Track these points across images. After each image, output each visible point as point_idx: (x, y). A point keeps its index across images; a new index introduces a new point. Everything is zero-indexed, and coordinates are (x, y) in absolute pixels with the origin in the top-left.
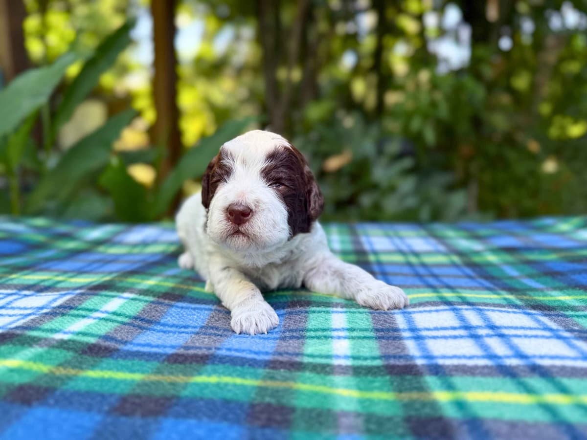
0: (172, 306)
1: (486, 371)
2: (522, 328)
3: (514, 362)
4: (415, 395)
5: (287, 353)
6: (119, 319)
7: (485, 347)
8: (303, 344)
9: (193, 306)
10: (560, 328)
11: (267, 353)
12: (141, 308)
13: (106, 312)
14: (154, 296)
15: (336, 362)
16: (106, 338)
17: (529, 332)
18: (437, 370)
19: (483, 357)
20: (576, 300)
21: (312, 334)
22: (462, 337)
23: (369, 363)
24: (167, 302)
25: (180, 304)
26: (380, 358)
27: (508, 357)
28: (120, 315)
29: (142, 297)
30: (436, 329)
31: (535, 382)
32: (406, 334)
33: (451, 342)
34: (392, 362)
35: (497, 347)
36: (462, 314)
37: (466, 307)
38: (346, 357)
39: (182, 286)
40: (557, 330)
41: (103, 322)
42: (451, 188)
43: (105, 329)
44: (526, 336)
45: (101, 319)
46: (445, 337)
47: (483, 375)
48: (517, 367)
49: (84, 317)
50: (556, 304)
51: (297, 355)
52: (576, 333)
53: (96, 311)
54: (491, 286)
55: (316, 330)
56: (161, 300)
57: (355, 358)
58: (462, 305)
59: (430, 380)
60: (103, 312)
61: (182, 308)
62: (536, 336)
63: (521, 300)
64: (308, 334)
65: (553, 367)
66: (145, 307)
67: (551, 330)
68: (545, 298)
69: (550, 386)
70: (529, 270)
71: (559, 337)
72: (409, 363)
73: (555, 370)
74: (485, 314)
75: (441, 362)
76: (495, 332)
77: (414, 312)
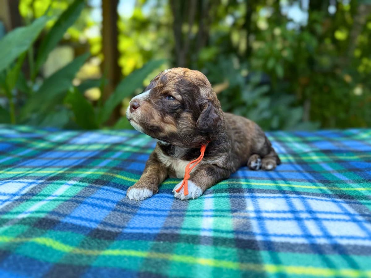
0: (100, 188)
1: (302, 248)
2: (331, 213)
3: (322, 241)
4: (252, 266)
5: (171, 228)
6: (64, 198)
7: (304, 228)
8: (182, 220)
9: (115, 190)
10: (356, 213)
11: (157, 228)
12: (79, 191)
13: (56, 196)
14: (89, 182)
15: (203, 234)
16: (53, 213)
17: (335, 217)
18: (270, 246)
19: (302, 236)
20: (368, 191)
21: (190, 213)
22: (289, 219)
23: (224, 235)
24: (97, 186)
25: (106, 187)
26: (233, 232)
27: (318, 237)
28: (64, 196)
29: (81, 184)
31: (335, 258)
32: (252, 215)
33: (282, 223)
34: (241, 236)
35: (312, 228)
36: (291, 201)
37: (294, 195)
38: (210, 230)
39: (109, 174)
40: (354, 215)
41: (53, 202)
42: (293, 105)
43: (52, 206)
44: (332, 220)
45: (51, 200)
46: (278, 219)
47: (301, 251)
48: (324, 245)
49: (40, 200)
50: (354, 194)
51: (177, 228)
52: (366, 217)
53: (49, 195)
54: (312, 178)
55: (193, 211)
56: (94, 185)
57: (216, 231)
58: (292, 194)
59: (264, 254)
60: (53, 196)
61: (107, 190)
62: (339, 220)
63: (332, 190)
64: (188, 213)
65: (349, 245)
66: (82, 190)
67: (349, 214)
68: (347, 189)
69: (345, 262)
70: (339, 167)
71: (355, 221)
72: (251, 238)
73: (349, 248)
74: (306, 202)
75: (273, 239)
76: (312, 216)
77: (259, 197)
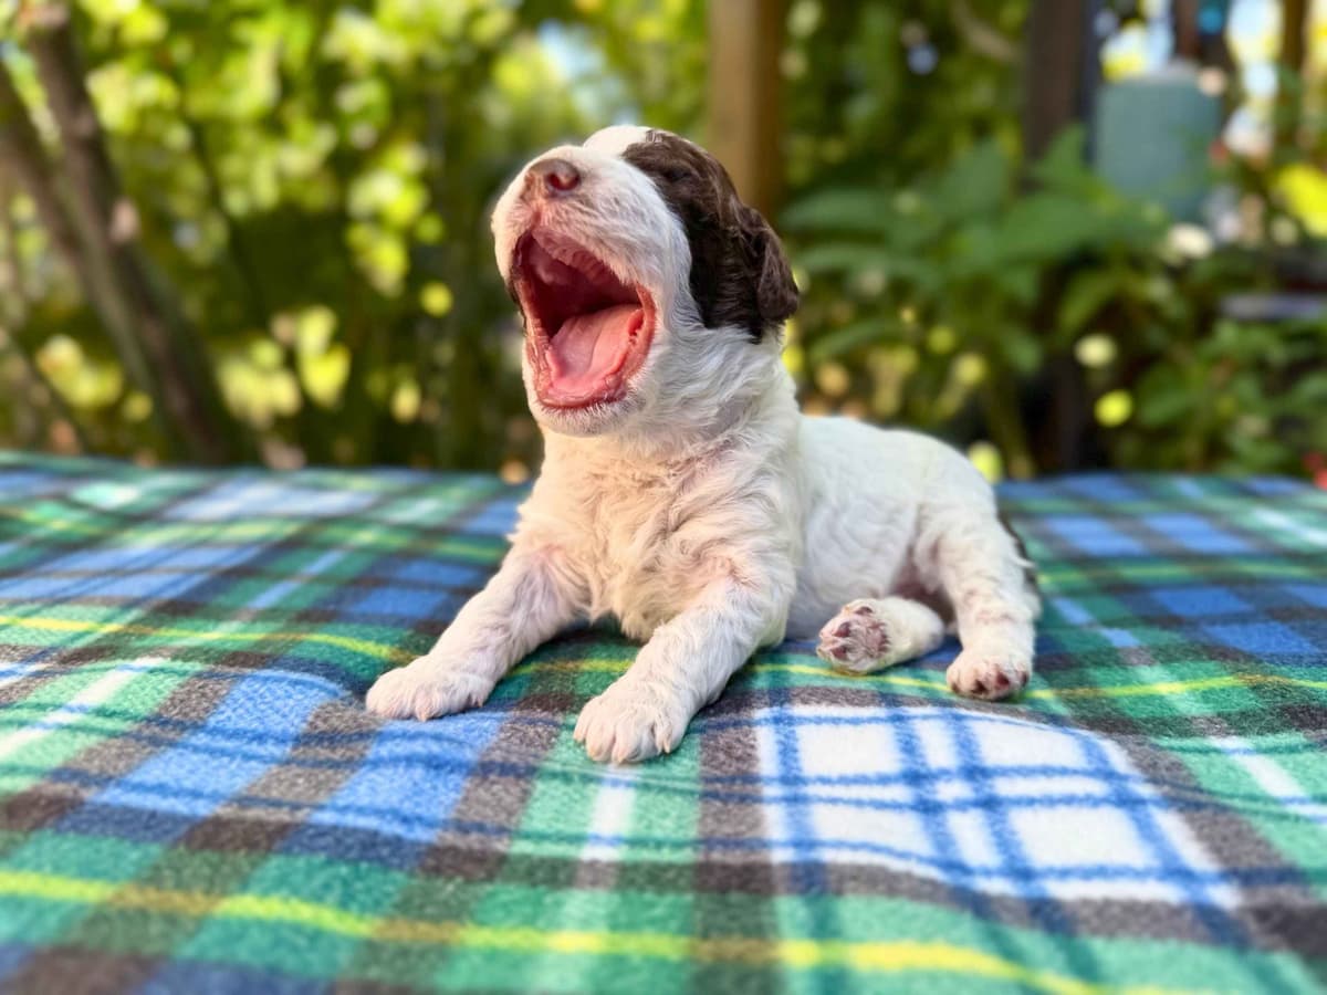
0: (243, 677)
2: (1047, 771)
3: (998, 887)
5: (480, 828)
6: (110, 724)
7: (942, 841)
8: (525, 796)
9: (295, 676)
10: (1136, 772)
11: (431, 824)
12: (167, 693)
13: (82, 709)
14: (207, 661)
15: (587, 853)
16: (58, 775)
17: (1059, 786)
18: (814, 879)
19: (932, 862)
22: (896, 806)
23: (666, 856)
24: (233, 671)
25: (265, 673)
26: (695, 844)
27: (988, 872)
28: (112, 715)
29: (178, 665)
30: (845, 781)
31: (1030, 940)
32: (772, 791)
33: (871, 815)
34: (718, 856)
35: (972, 839)
36: (913, 730)
37: (929, 710)
38: (616, 841)
39: (281, 636)
40: (1125, 778)
41: (66, 735)
43: (62, 752)
44: (1050, 802)
45: (61, 727)
46: (859, 803)
48: (1001, 900)
49: (22, 724)
51: (502, 831)
52: (1166, 788)
53: (57, 707)
56: (219, 669)
57: (634, 843)
58: (920, 704)
59: (788, 909)
60: (71, 710)
61: (266, 679)
62: (1069, 800)
63: (1070, 701)
66: (177, 689)
67: (1108, 775)
69: (1060, 958)
70: (1113, 608)
71: (1126, 802)
72: (752, 858)
73: (1085, 912)
74: (967, 731)
76: (976, 790)
77: (803, 720)
